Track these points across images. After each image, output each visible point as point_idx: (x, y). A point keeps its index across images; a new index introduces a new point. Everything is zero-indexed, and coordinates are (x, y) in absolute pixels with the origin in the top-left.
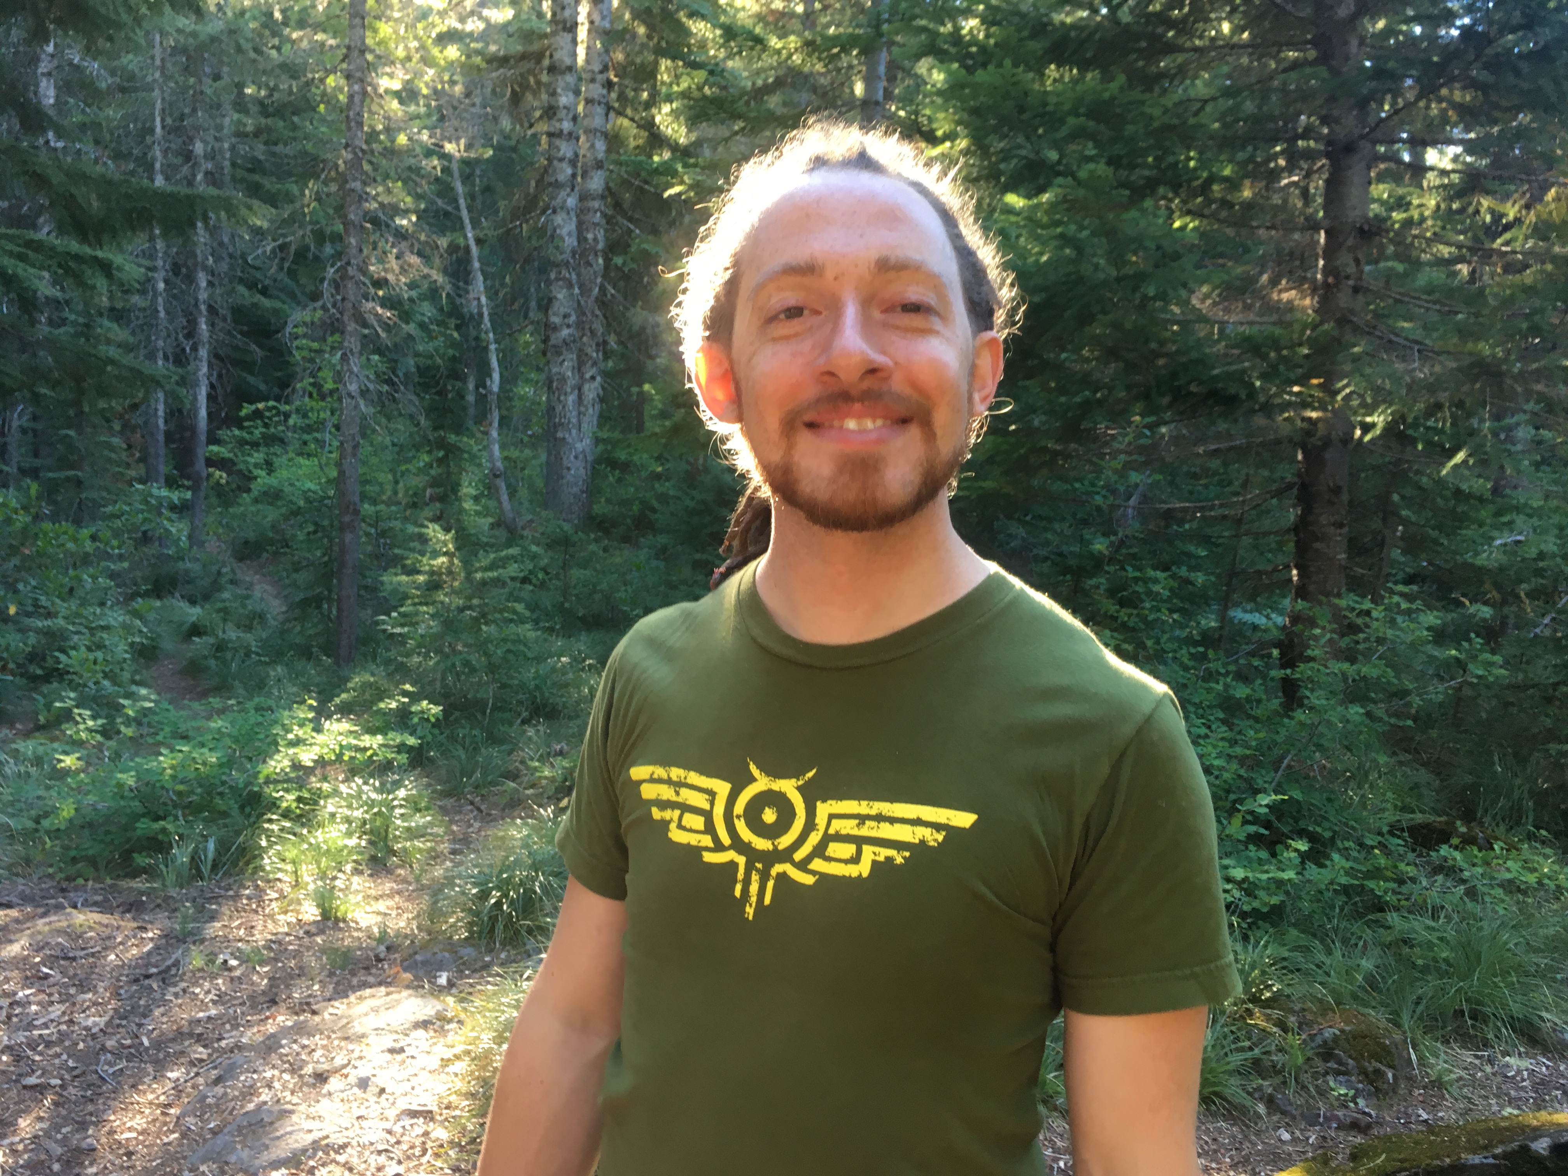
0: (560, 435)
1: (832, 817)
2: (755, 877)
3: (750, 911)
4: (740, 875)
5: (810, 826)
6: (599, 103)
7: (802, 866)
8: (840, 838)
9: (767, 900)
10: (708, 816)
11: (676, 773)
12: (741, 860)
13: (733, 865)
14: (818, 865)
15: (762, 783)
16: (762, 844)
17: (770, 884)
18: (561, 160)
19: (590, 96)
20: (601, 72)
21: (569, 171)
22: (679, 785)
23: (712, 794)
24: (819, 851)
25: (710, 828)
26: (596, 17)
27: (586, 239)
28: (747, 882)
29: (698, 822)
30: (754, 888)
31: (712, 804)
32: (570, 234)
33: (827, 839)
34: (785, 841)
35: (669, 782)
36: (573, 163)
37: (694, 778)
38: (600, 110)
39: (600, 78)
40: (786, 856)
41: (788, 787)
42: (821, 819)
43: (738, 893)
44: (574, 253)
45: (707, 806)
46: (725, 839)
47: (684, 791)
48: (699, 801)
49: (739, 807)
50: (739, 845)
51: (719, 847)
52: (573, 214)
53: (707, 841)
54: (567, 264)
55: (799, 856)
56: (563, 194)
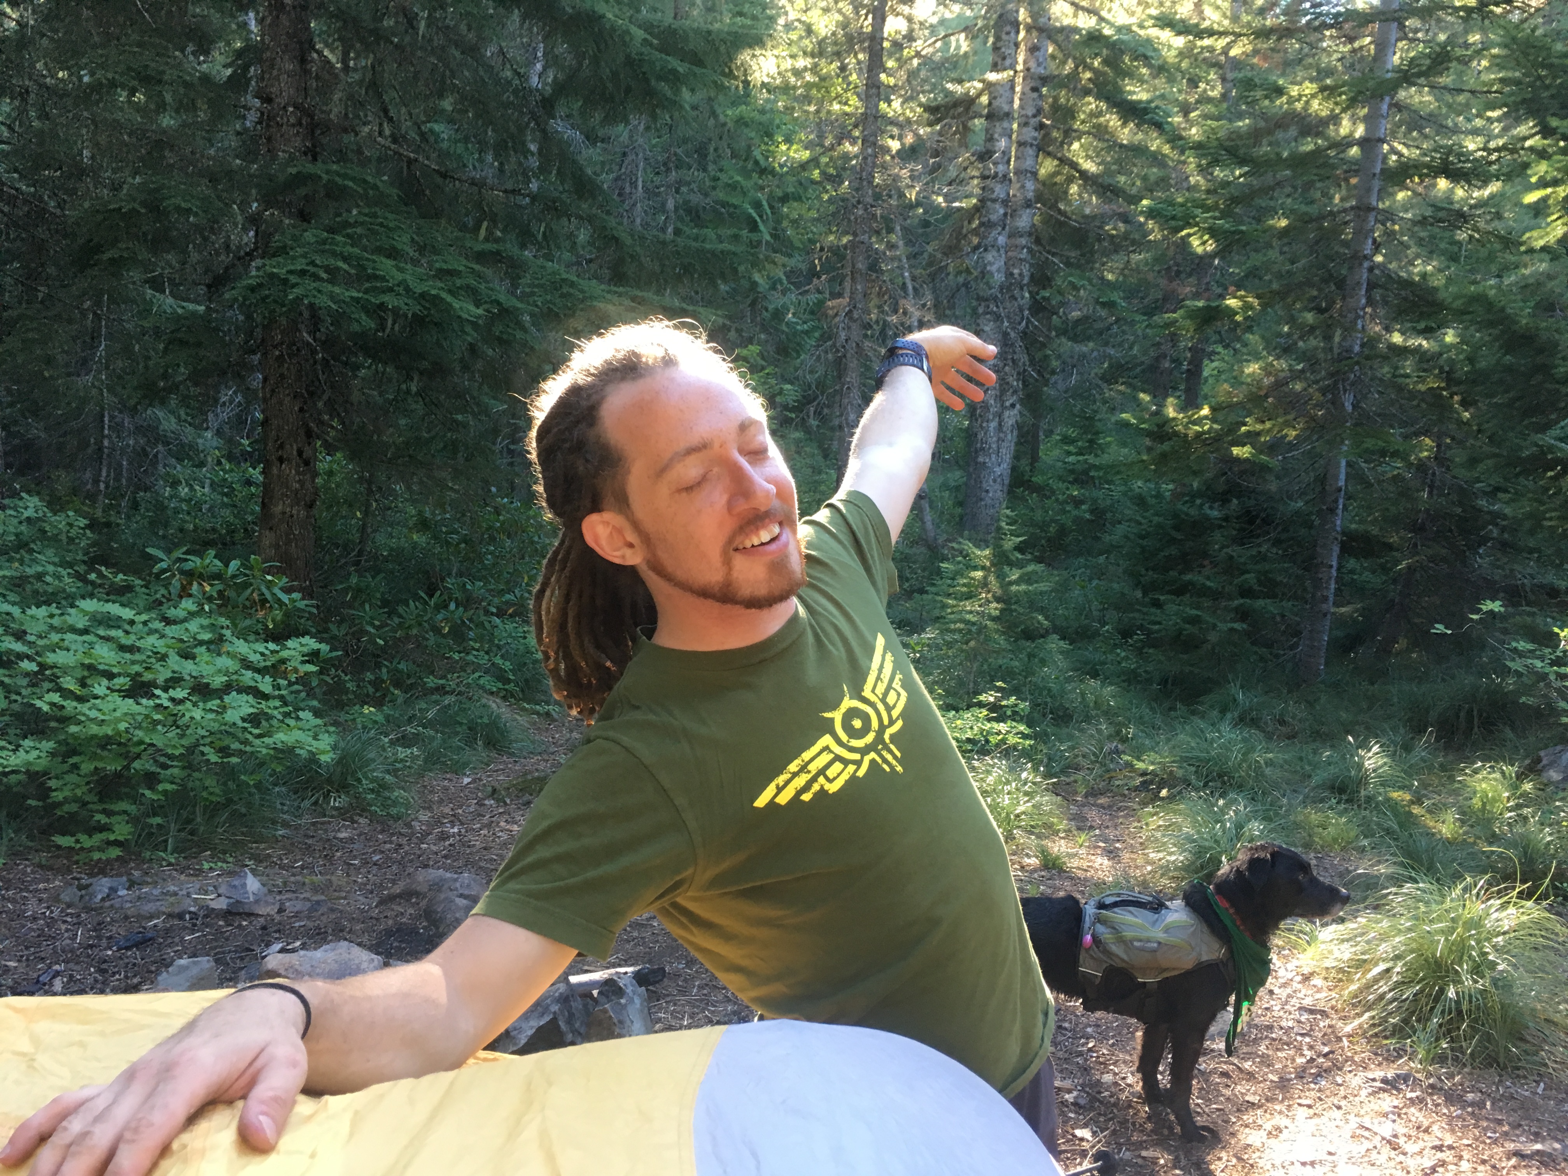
0: (981, 459)
1: (873, 691)
2: (884, 753)
3: (899, 769)
4: (879, 760)
5: (872, 705)
6: (1031, 145)
7: (892, 722)
8: (886, 694)
9: (899, 754)
10: (838, 758)
11: (793, 767)
12: (873, 755)
13: (873, 761)
14: (895, 713)
15: (837, 716)
16: (870, 738)
17: (892, 747)
18: (994, 201)
19: (1023, 138)
20: (1034, 116)
21: (1002, 211)
22: (803, 769)
23: (826, 749)
24: (889, 709)
25: (846, 762)
26: (1032, 64)
27: (1012, 274)
28: (885, 761)
29: (838, 766)
30: (889, 757)
31: (831, 752)
32: (998, 271)
33: (883, 700)
34: (875, 724)
35: (795, 775)
36: (1005, 202)
37: (807, 755)
38: (1030, 151)
39: (1033, 121)
40: (882, 728)
41: (848, 703)
42: (872, 698)
43: (887, 769)
44: (1001, 288)
45: (832, 756)
46: (857, 756)
47: (810, 767)
48: (826, 758)
49: (844, 737)
50: (864, 751)
51: (858, 763)
52: (1002, 251)
53: (851, 768)
54: (995, 299)
55: (886, 722)
56: (994, 233)
